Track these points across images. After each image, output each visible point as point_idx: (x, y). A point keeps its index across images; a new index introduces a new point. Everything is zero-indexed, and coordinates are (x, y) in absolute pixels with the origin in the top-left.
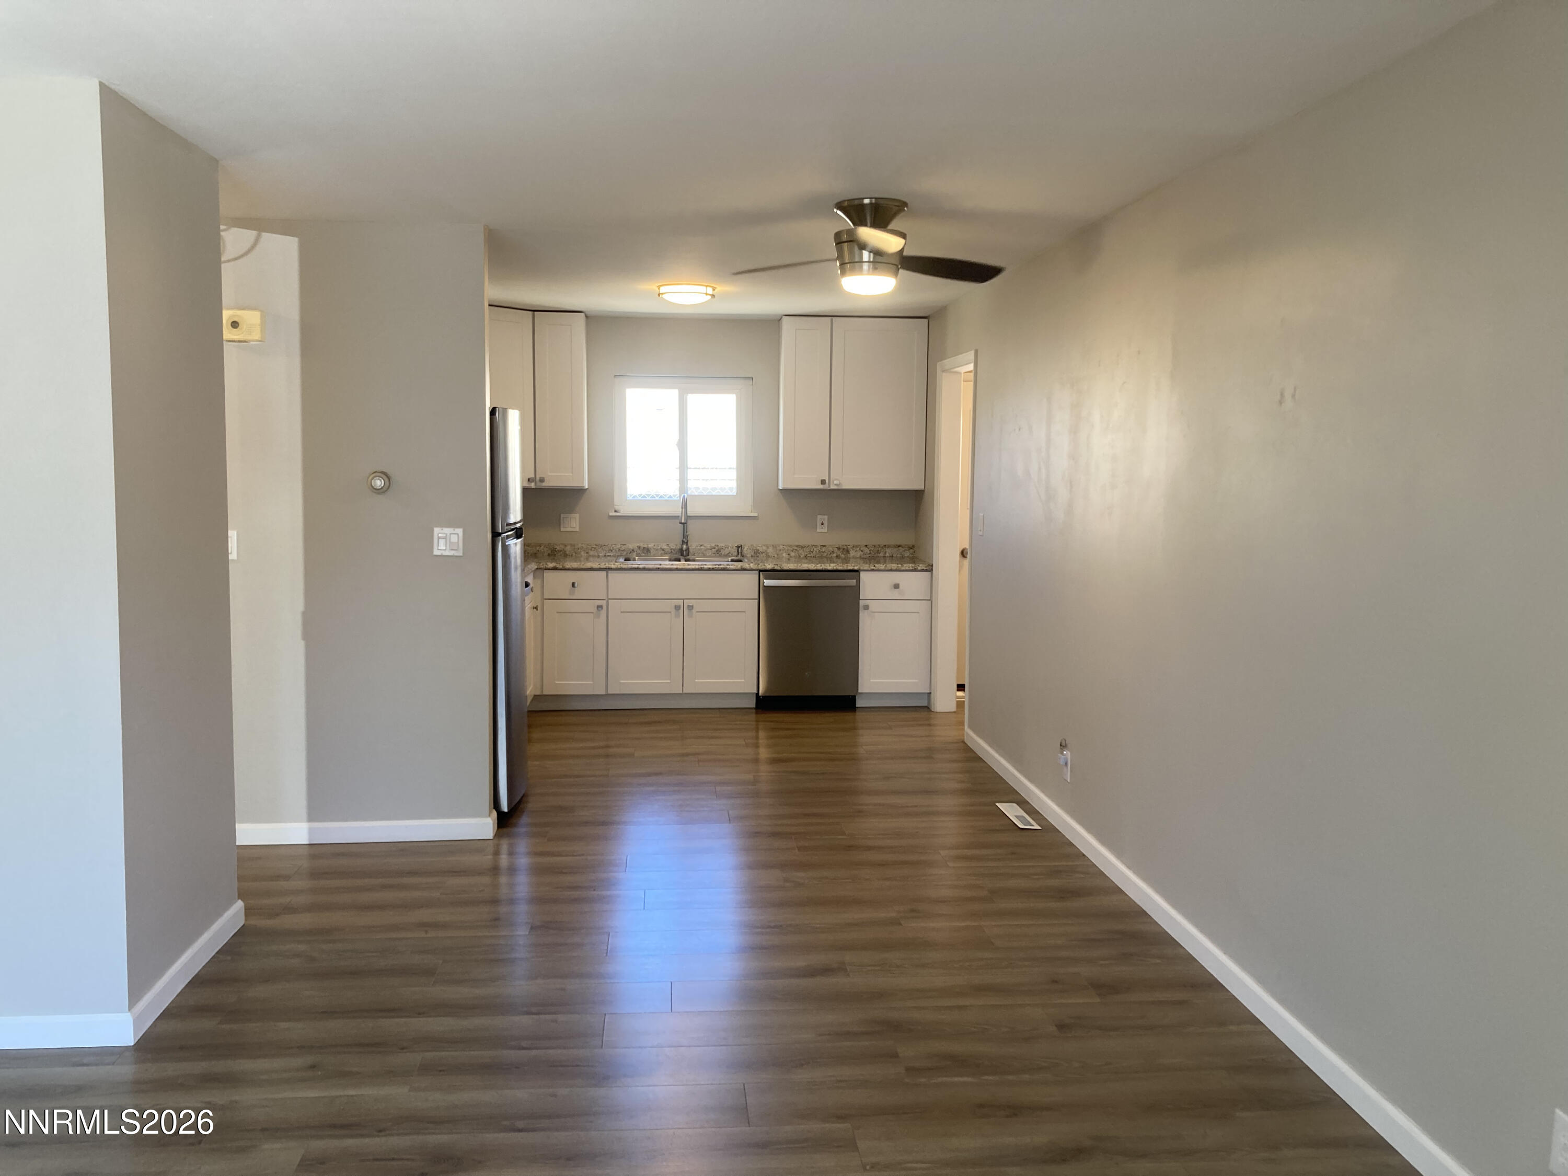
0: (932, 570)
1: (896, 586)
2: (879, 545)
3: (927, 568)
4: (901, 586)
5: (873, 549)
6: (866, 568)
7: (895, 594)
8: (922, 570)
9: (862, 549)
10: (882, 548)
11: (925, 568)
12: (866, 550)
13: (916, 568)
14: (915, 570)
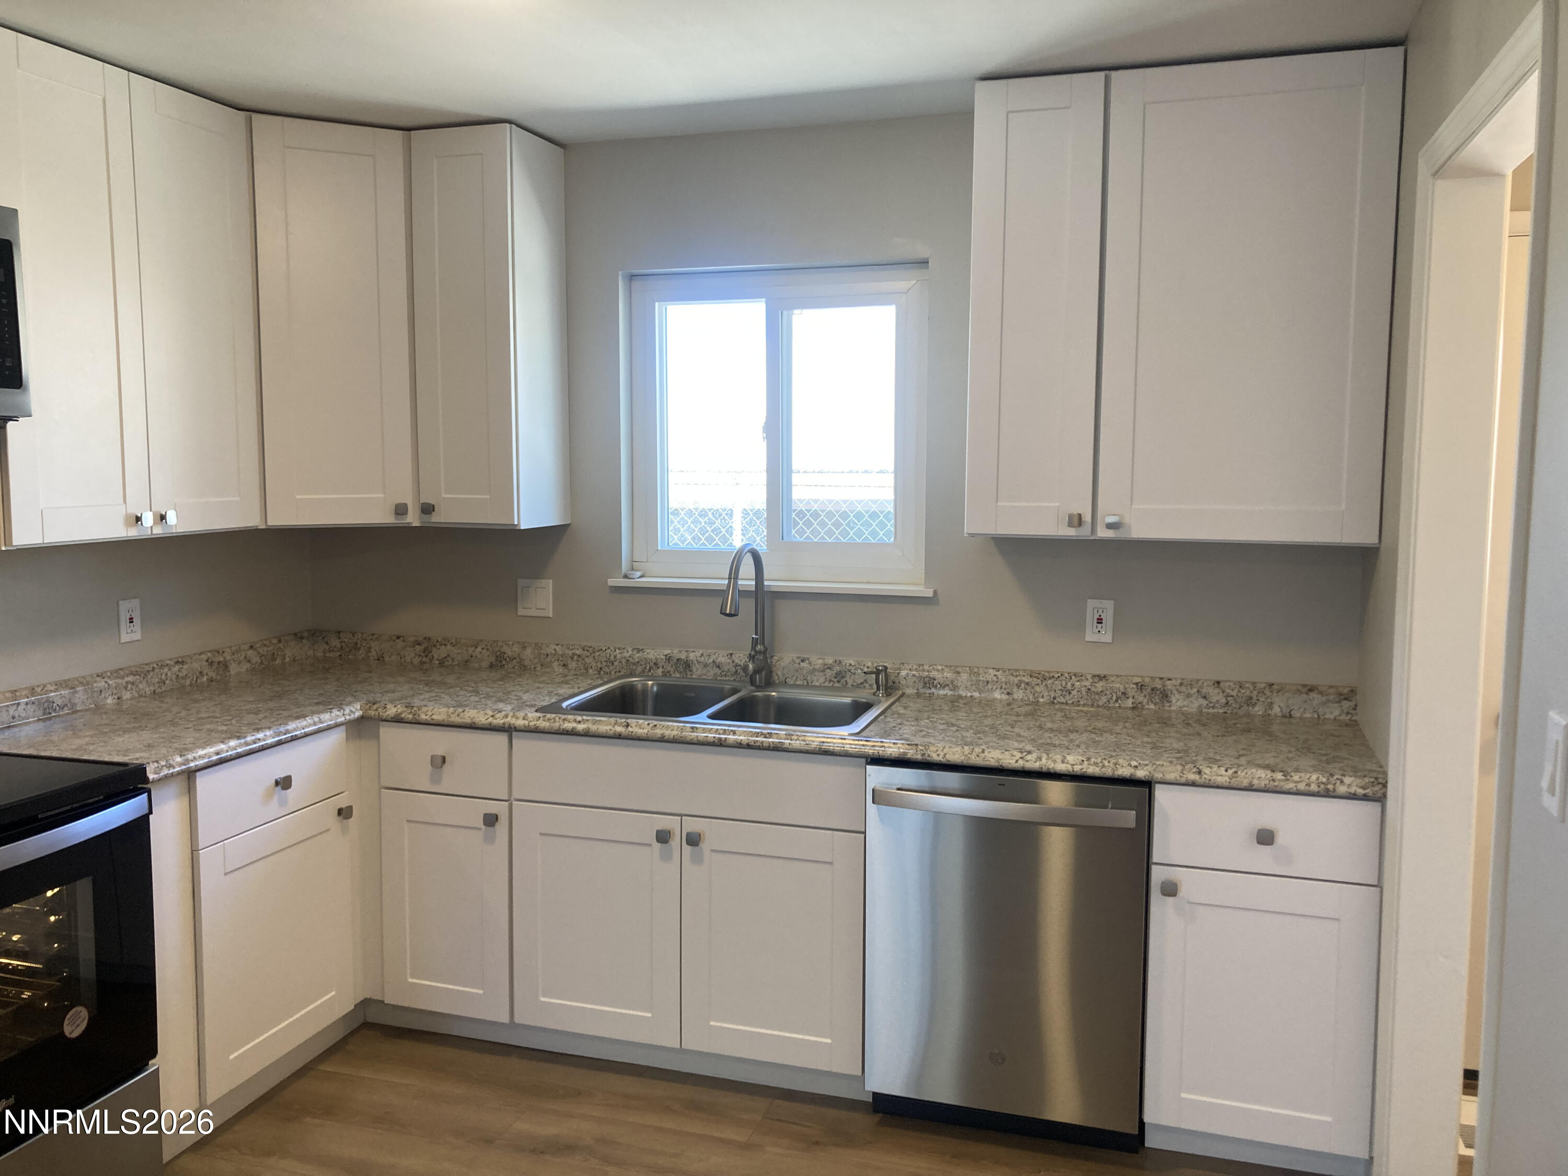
0: (1385, 796)
1: (1265, 838)
2: (1254, 683)
3: (1368, 791)
4: (1280, 840)
5: (1234, 693)
6: (1171, 777)
7: (1263, 858)
8: (1353, 797)
9: (1204, 691)
10: (1261, 692)
11: (1360, 791)
12: (1216, 696)
13: (1330, 787)
14: (1328, 794)
